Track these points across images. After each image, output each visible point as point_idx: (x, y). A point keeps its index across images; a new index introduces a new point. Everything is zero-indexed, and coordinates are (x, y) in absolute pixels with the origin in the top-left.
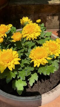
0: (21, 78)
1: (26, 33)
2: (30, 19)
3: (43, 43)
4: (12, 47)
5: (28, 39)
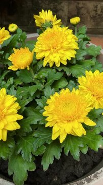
0: (23, 155)
1: (44, 49)
2: (55, 16)
3: (80, 76)
4: (13, 78)
5: (48, 63)
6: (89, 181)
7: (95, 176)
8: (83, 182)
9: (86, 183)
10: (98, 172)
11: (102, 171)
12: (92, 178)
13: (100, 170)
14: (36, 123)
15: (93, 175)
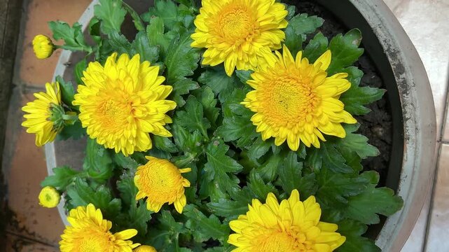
5: (165, 126)
6: (401, 69)
7: (394, 55)
8: (401, 80)
9: (403, 76)
10: (385, 48)
11: (385, 41)
12: (396, 63)
13: (383, 43)
14: (301, 164)
15: (390, 59)
